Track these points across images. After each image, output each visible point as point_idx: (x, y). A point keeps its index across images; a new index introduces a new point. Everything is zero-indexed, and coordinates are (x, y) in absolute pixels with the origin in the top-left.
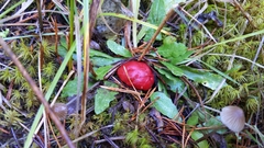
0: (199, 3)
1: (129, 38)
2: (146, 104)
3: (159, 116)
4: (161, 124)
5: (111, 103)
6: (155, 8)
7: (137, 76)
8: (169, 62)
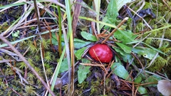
0: (140, 3)
1: (94, 27)
2: (109, 72)
3: (117, 79)
4: (119, 84)
5: (87, 75)
6: (110, 7)
7: (102, 54)
8: (121, 42)
